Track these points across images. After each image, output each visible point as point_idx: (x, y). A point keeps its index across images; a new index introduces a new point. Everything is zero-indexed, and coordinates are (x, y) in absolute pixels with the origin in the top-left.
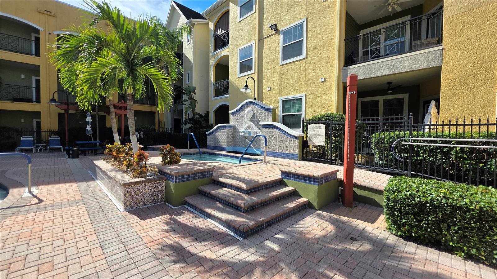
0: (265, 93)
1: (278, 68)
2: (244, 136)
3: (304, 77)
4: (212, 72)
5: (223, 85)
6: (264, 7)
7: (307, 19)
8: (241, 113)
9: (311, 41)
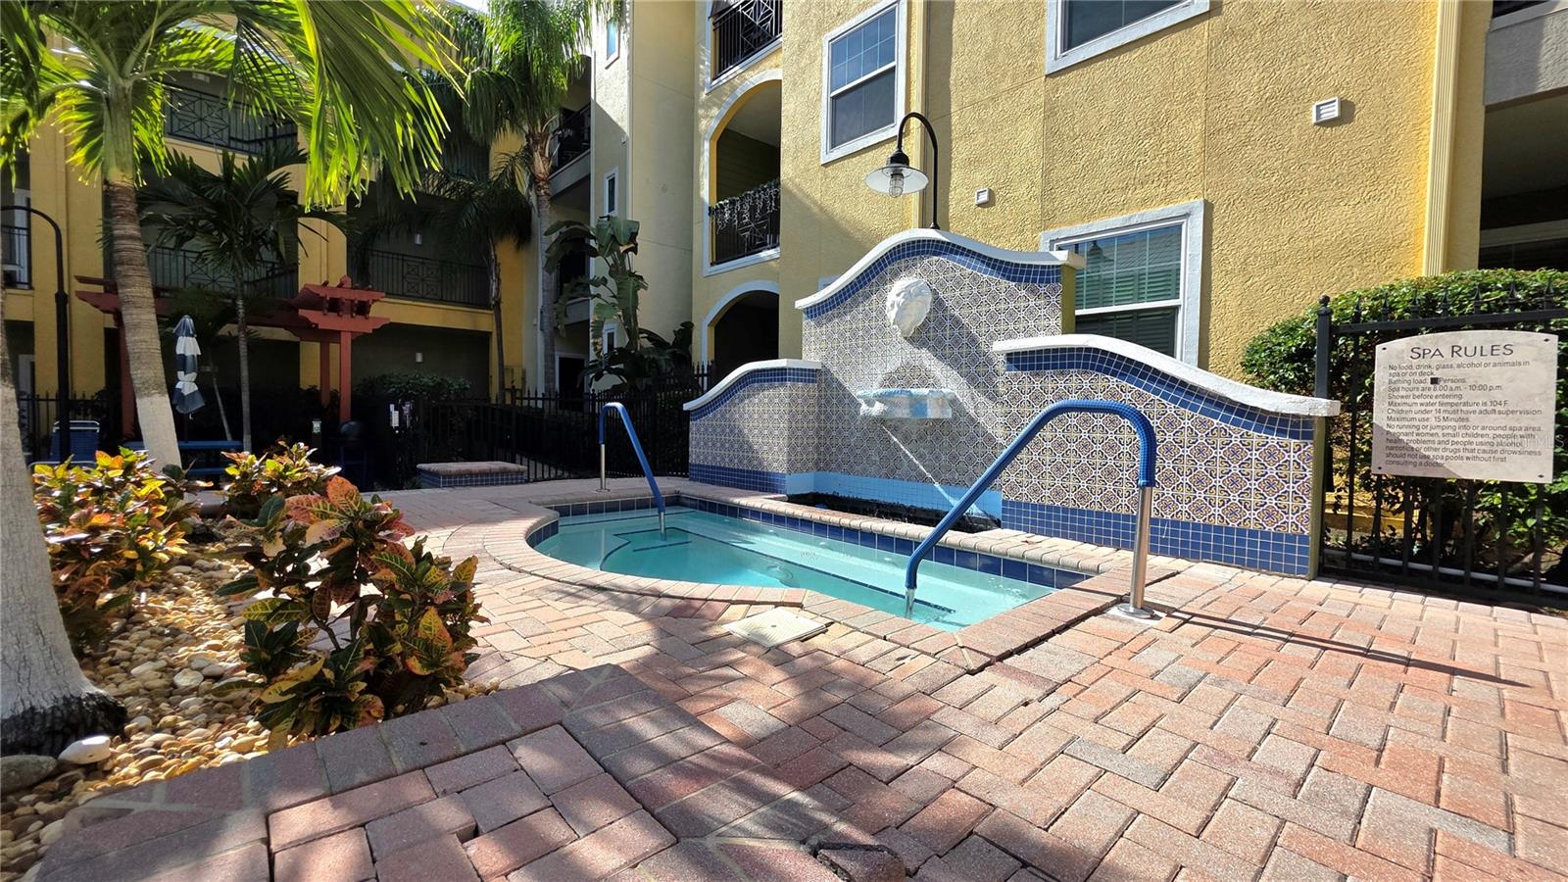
0: (962, 218)
1: (1035, 92)
2: (881, 420)
3: (1194, 111)
4: (707, 164)
8: (867, 305)
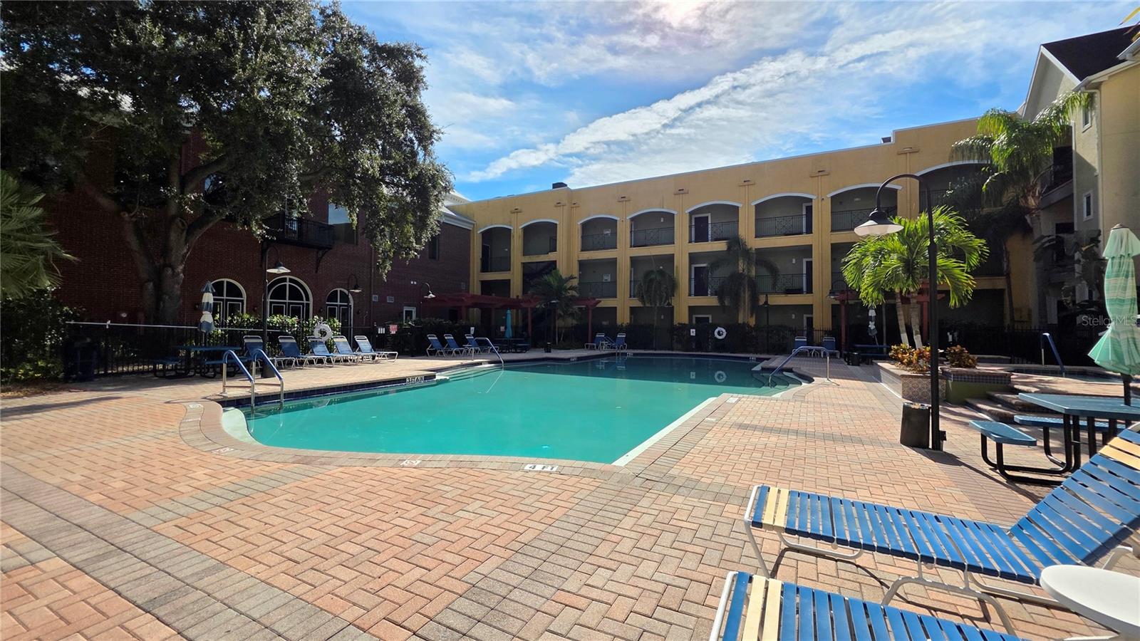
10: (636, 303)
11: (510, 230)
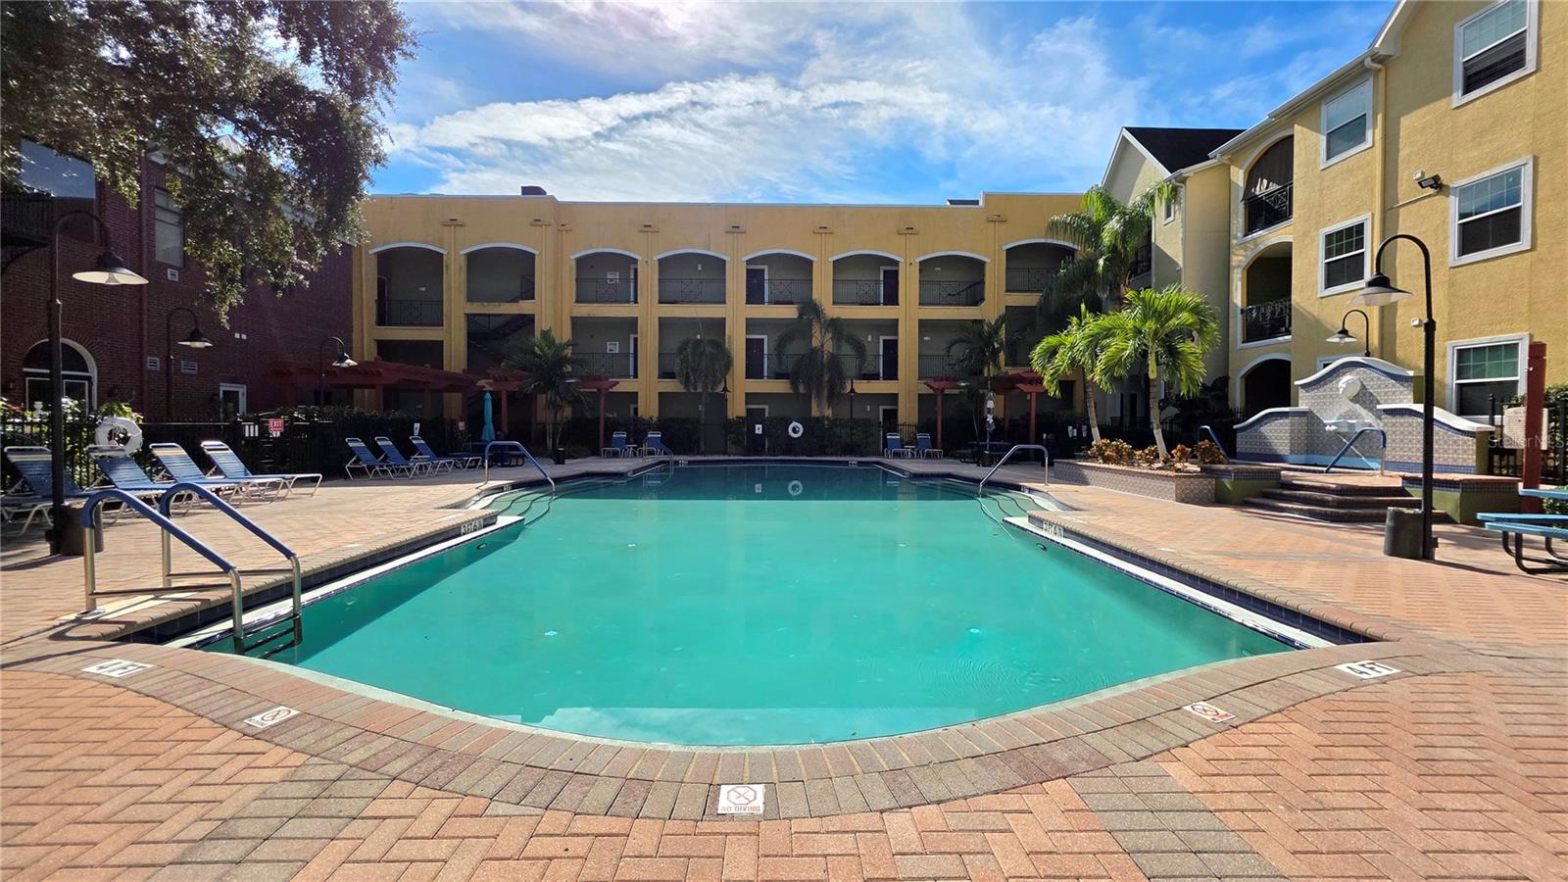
0: (1404, 332)
1: (1443, 274)
2: (1336, 433)
3: (1524, 293)
4: (1239, 284)
5: (1273, 313)
6: (1402, 133)
7: (1536, 159)
8: (1330, 385)
9: (1546, 209)
10: (671, 386)
11: (442, 255)
